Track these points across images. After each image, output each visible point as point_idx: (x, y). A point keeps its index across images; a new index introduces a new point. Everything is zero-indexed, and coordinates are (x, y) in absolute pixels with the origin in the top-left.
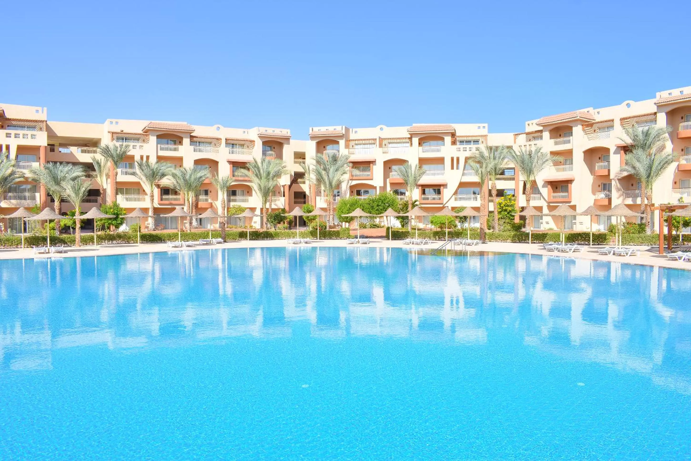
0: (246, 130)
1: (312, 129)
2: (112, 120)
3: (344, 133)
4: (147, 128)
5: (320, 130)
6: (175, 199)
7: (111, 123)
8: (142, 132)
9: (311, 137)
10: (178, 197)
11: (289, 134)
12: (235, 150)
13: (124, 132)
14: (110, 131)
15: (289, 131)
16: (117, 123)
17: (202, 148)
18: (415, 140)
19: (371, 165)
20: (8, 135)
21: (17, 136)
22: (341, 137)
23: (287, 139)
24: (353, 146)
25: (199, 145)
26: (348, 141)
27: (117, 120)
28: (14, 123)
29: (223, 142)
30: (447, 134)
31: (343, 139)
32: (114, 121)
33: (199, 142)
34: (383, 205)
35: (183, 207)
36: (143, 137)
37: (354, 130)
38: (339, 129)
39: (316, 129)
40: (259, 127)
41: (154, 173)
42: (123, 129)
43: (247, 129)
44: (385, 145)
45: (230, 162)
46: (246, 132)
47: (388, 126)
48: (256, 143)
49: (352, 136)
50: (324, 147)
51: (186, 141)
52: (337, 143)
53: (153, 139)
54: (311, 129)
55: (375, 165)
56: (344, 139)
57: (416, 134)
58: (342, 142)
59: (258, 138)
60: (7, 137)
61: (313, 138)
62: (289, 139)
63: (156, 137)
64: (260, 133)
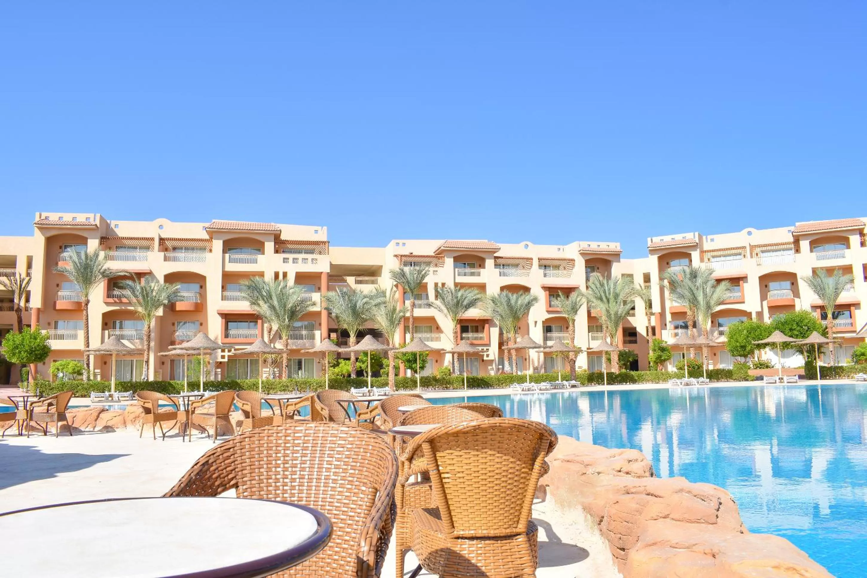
0: (561, 247)
1: (652, 240)
2: (398, 241)
3: (697, 241)
4: (442, 248)
5: (663, 240)
6: (476, 338)
7: (398, 244)
8: (433, 254)
9: (650, 250)
10: (480, 335)
11: (619, 249)
12: (548, 272)
13: (414, 254)
14: (396, 254)
15: (618, 244)
16: (404, 244)
17: (506, 270)
18: (805, 245)
19: (741, 282)
20: (285, 260)
21: (296, 261)
22: (694, 247)
23: (617, 256)
24: (709, 259)
25: (503, 268)
26: (702, 252)
27: (404, 241)
28: (290, 246)
29: (536, 263)
30: (853, 231)
31: (696, 250)
32: (401, 241)
33: (503, 265)
34: (799, 328)
35: (488, 348)
36: (435, 260)
37: (710, 237)
38: (691, 237)
39: (657, 240)
40: (580, 241)
41: (458, 302)
42: (412, 252)
43: (563, 245)
44: (757, 254)
45: (545, 288)
46: (561, 250)
47: (758, 229)
48: (577, 263)
49: (707, 246)
50: (668, 264)
51: (490, 263)
52: (689, 256)
53: (449, 262)
54: (649, 239)
55: (747, 282)
56: (698, 250)
57: (805, 236)
58: (695, 255)
59: (579, 255)
60: (284, 262)
61: (653, 251)
62: (619, 255)
63: (452, 259)
64: (581, 248)
